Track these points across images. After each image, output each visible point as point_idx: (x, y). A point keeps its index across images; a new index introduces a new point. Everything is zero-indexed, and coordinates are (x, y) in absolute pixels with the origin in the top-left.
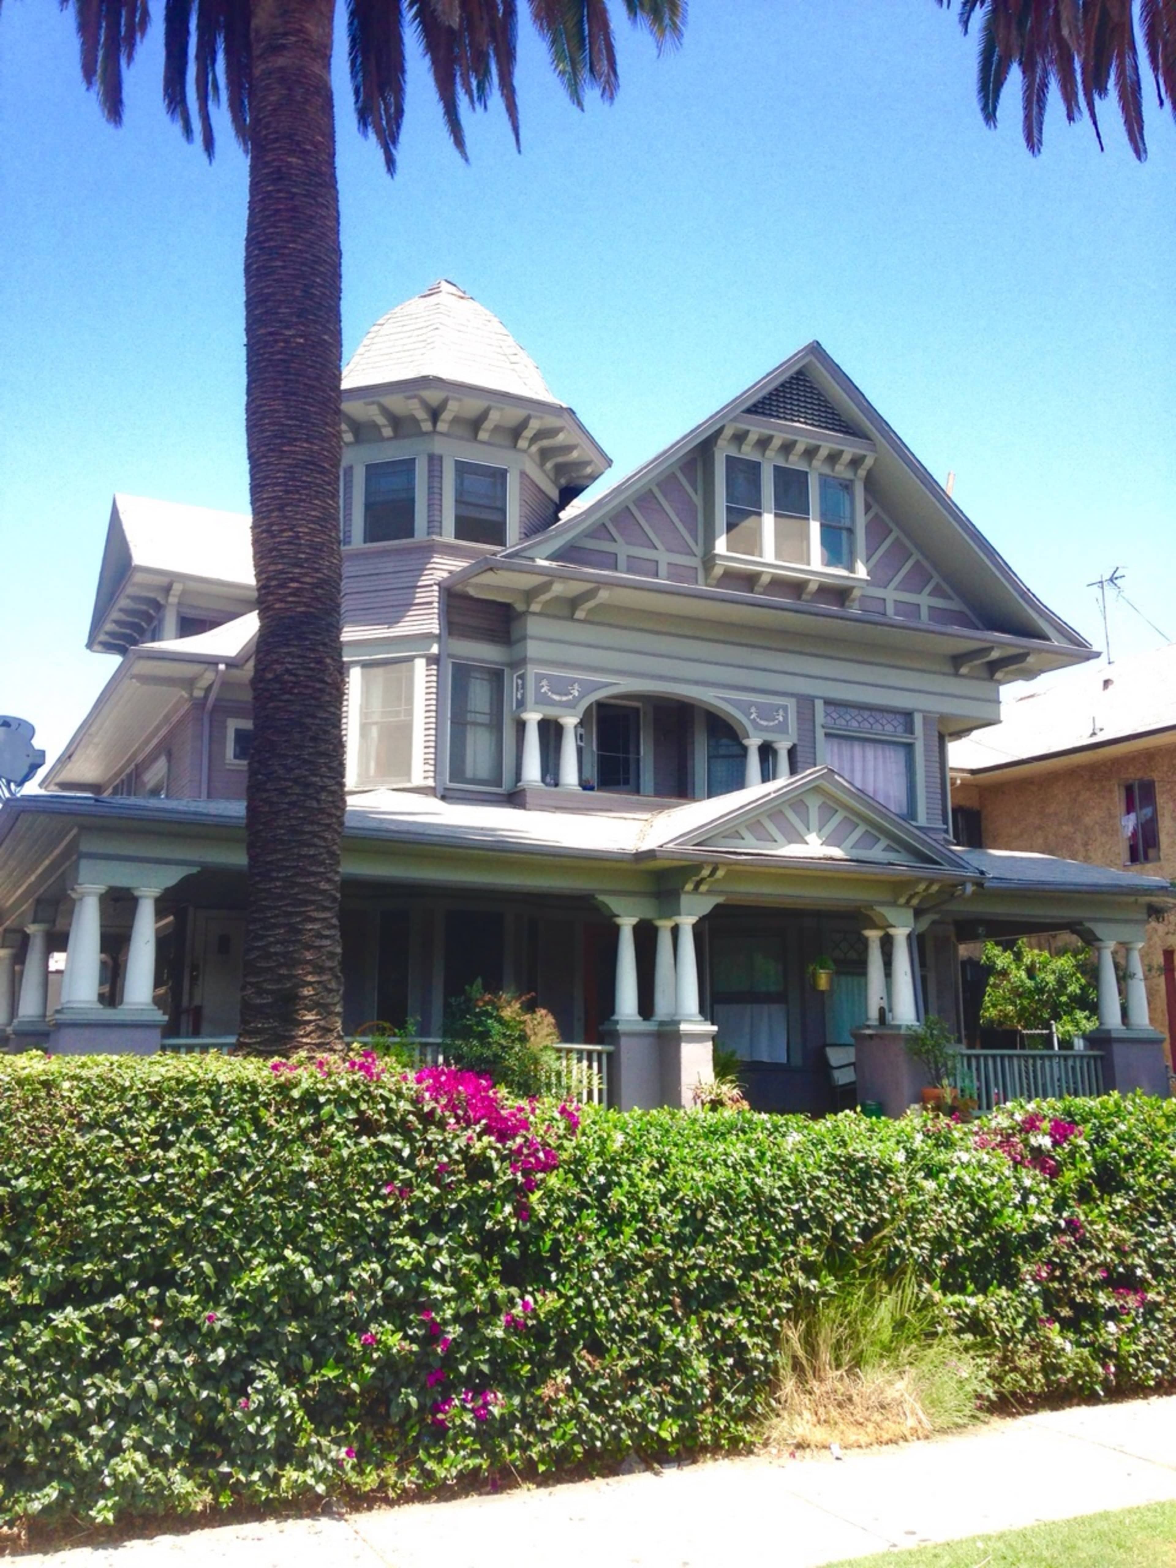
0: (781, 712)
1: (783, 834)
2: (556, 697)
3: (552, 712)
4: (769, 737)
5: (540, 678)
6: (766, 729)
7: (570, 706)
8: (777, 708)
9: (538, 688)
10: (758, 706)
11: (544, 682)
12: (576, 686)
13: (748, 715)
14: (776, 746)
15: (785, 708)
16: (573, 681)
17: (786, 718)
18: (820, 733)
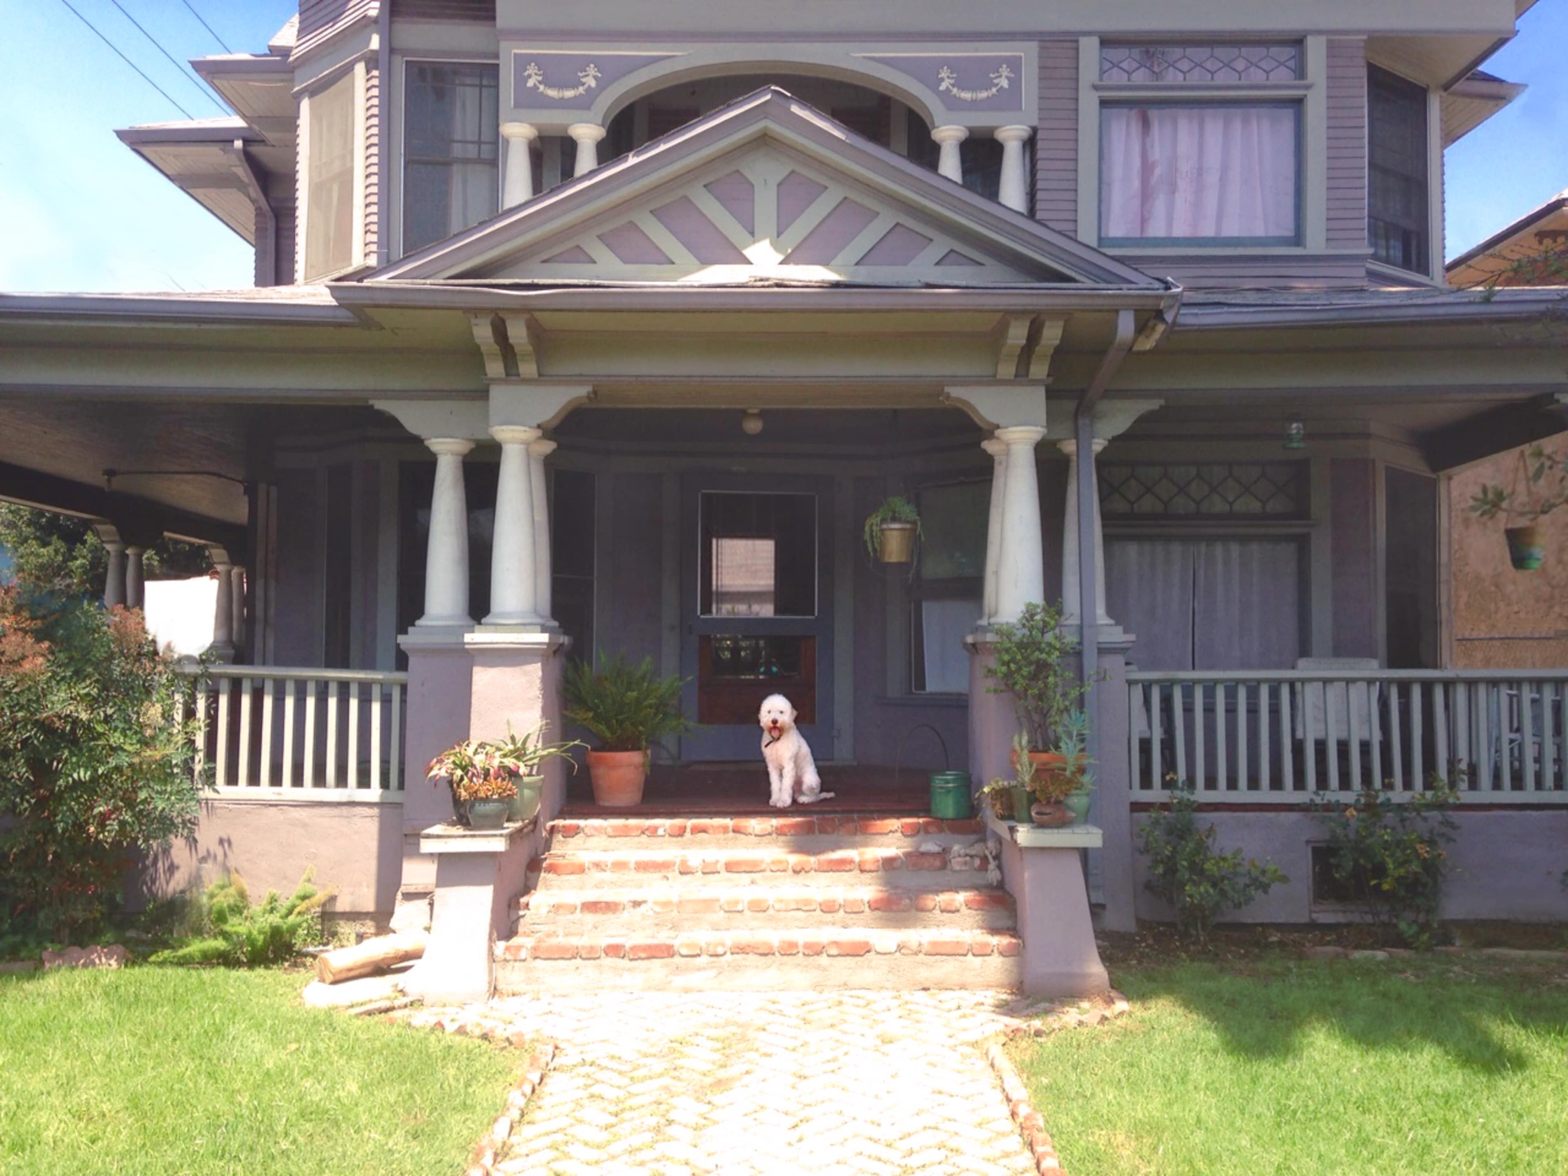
0: (1005, 71)
1: (688, 246)
2: (552, 93)
3: (552, 119)
4: (981, 120)
5: (522, 62)
6: (974, 106)
7: (583, 104)
8: (995, 64)
9: (521, 80)
10: (952, 64)
11: (532, 69)
12: (592, 70)
13: (933, 84)
14: (1001, 135)
15: (1014, 64)
16: (583, 63)
17: (1015, 82)
18: (1089, 102)
